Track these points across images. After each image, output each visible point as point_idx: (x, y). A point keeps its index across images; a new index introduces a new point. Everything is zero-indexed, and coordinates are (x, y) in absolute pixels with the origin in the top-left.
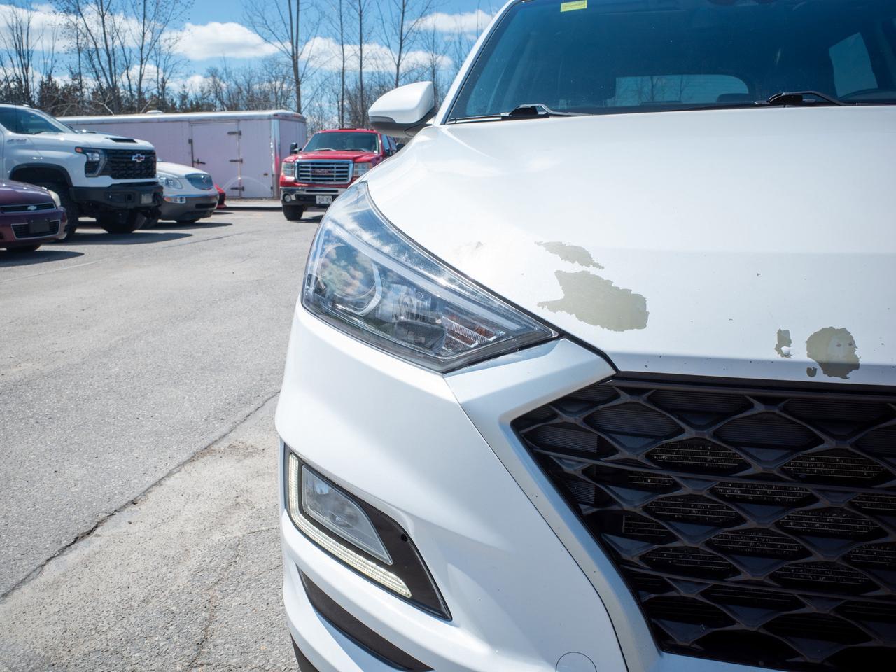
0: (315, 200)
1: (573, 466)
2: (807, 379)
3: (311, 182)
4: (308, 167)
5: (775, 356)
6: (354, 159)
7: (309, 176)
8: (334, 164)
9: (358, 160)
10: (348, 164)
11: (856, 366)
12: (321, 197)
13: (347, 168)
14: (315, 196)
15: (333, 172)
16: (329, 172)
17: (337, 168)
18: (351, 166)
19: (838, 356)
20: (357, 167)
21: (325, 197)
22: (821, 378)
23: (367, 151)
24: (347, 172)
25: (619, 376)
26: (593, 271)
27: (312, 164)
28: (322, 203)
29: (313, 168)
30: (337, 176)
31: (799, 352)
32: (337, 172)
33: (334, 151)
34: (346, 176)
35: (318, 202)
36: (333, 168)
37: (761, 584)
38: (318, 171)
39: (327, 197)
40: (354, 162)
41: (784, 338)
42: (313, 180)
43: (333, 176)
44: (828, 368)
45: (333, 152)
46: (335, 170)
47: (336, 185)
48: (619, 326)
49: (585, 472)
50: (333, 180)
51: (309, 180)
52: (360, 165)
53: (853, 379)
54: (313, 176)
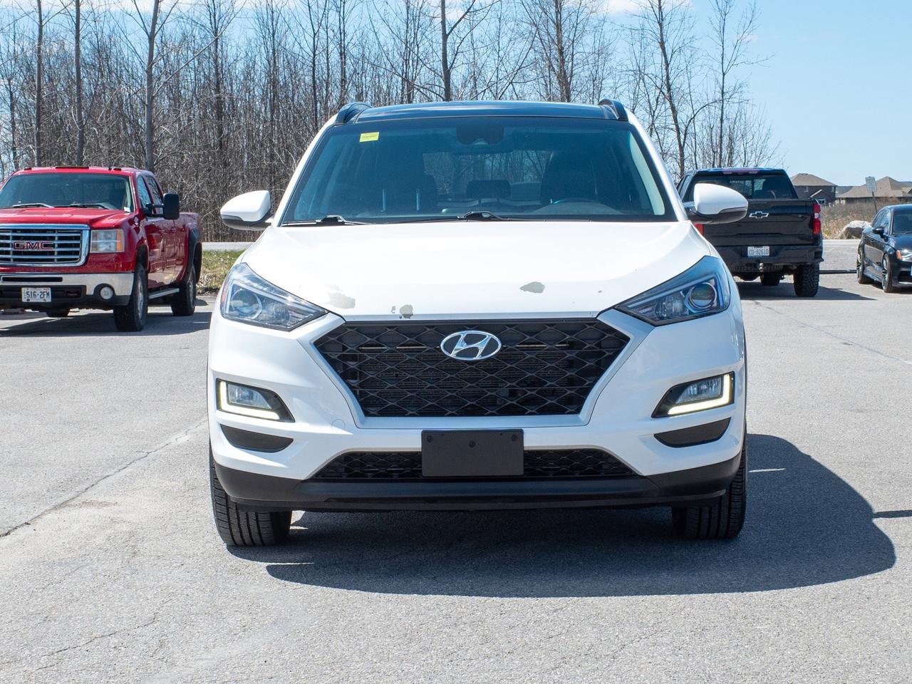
0: (20, 296)
1: (334, 356)
2: (400, 320)
3: (12, 263)
4: (7, 238)
5: (391, 313)
6: (91, 223)
7: (7, 253)
8: (54, 231)
9: (98, 224)
10: (80, 231)
11: (412, 315)
12: (30, 289)
13: (78, 238)
14: (19, 288)
15: (53, 246)
16: (46, 246)
17: (60, 238)
18: (86, 235)
19: (408, 313)
20: (96, 236)
21: (38, 291)
22: (403, 319)
23: (110, 208)
24: (78, 246)
25: (346, 323)
26: (340, 292)
27: (14, 231)
28: (32, 300)
29: (15, 238)
30: (60, 253)
31: (397, 312)
32: (60, 246)
33: (50, 207)
34: (77, 253)
35: (24, 300)
36: (53, 238)
37: (394, 388)
38: (25, 243)
39: (42, 290)
40: (92, 228)
41: (394, 308)
42: (15, 260)
43: (52, 253)
44: (405, 316)
45: (48, 212)
46: (56, 242)
47: (60, 268)
48: (346, 307)
49: (339, 357)
50: (52, 260)
51: (8, 260)
52: (101, 233)
53: (412, 319)
54: (15, 253)
